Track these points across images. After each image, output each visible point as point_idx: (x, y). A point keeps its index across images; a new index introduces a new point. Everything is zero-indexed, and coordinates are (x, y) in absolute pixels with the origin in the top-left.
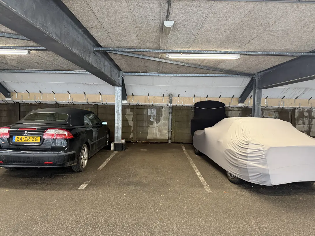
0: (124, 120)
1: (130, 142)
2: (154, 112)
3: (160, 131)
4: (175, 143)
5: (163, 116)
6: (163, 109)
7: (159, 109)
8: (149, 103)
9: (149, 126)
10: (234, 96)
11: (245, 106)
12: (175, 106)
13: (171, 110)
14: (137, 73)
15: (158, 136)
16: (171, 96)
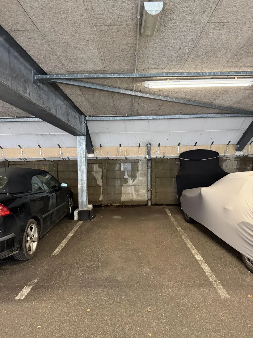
0: (91, 179)
1: (100, 206)
2: (129, 166)
3: (137, 190)
4: (156, 205)
5: (140, 171)
6: (140, 162)
7: (135, 163)
8: (121, 156)
9: (123, 185)
10: (230, 142)
11: (244, 155)
12: (155, 158)
13: (150, 164)
14: (104, 118)
15: (135, 197)
16: (149, 146)
